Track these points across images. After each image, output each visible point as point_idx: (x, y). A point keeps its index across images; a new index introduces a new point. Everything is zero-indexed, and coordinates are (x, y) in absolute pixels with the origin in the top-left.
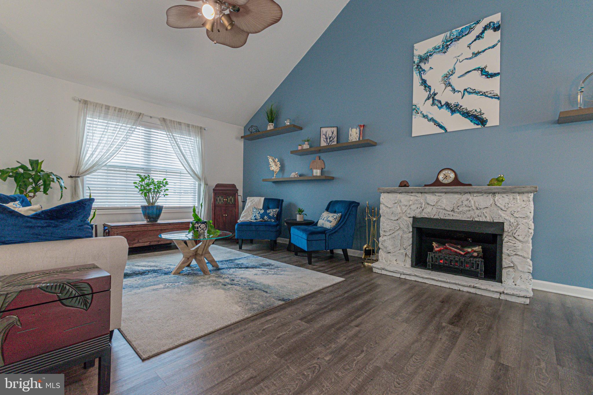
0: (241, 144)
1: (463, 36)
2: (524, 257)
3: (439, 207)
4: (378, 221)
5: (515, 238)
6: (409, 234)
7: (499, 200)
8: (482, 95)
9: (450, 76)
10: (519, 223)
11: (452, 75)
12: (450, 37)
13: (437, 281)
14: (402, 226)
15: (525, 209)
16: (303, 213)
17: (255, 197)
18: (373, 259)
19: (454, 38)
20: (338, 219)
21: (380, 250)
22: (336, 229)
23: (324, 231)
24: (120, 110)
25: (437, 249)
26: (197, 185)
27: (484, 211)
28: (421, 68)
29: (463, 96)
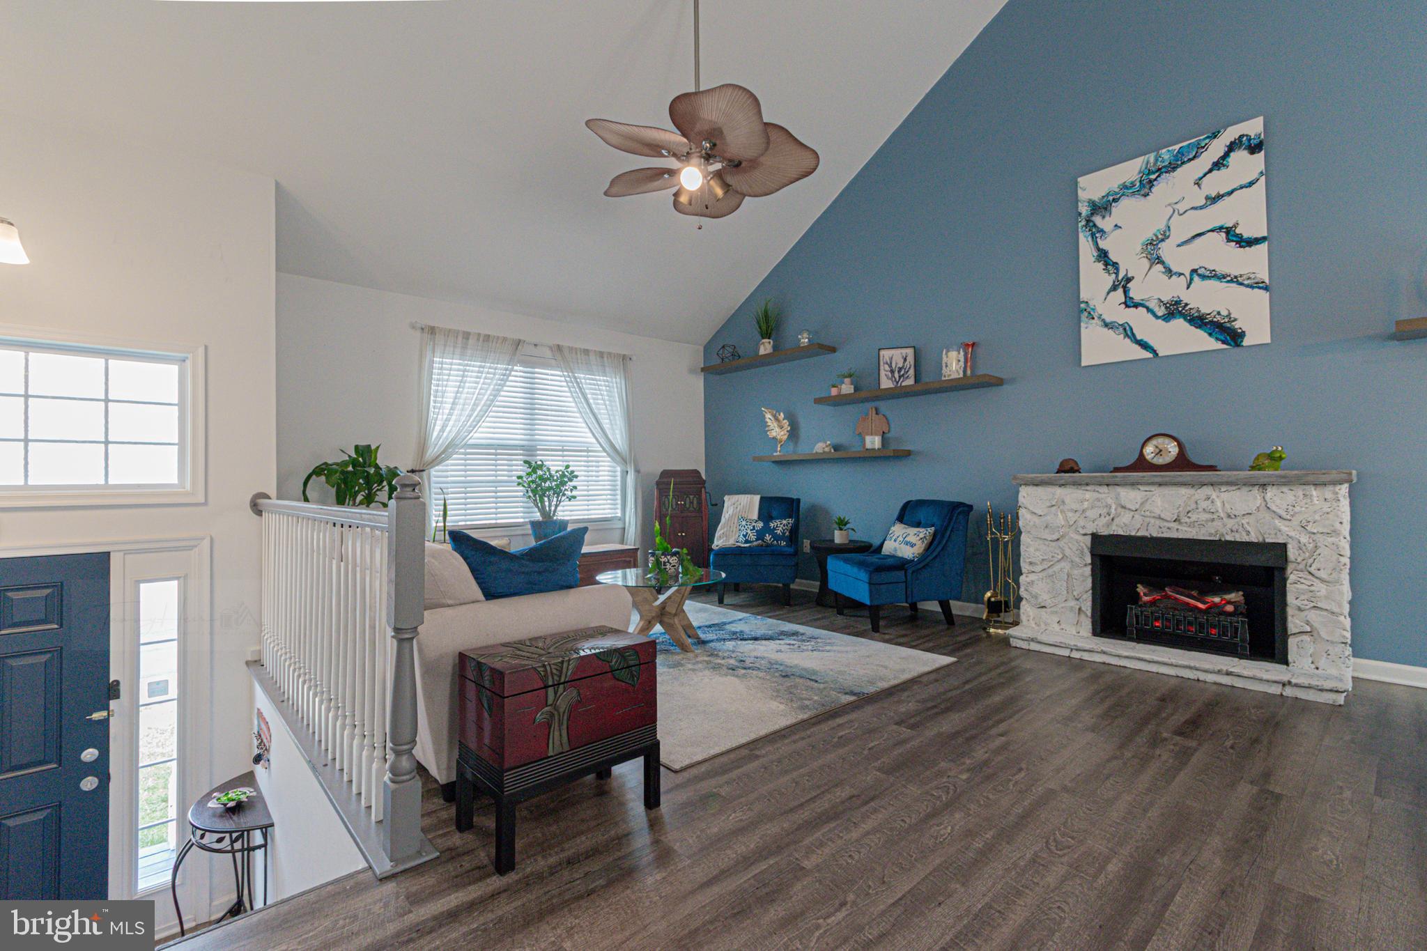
0: (698, 383)
1: (1183, 163)
2: (1333, 613)
3: (1148, 513)
4: (1016, 543)
5: (1313, 575)
6: (1085, 569)
7: (1275, 498)
8: (1231, 281)
9: (1160, 242)
10: (1319, 544)
11: (1163, 240)
12: (1155, 164)
13: (1150, 662)
14: (1068, 552)
15: (1330, 516)
16: (848, 526)
17: (740, 496)
18: (1006, 621)
19: (1164, 167)
20: (929, 539)
21: (1023, 603)
22: (927, 560)
23: (901, 565)
24: (487, 338)
25: (1146, 599)
26: (619, 474)
27: (1243, 522)
28: (1095, 225)
29: (1190, 283)
